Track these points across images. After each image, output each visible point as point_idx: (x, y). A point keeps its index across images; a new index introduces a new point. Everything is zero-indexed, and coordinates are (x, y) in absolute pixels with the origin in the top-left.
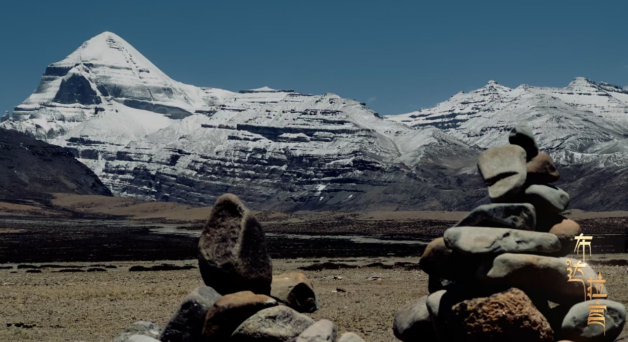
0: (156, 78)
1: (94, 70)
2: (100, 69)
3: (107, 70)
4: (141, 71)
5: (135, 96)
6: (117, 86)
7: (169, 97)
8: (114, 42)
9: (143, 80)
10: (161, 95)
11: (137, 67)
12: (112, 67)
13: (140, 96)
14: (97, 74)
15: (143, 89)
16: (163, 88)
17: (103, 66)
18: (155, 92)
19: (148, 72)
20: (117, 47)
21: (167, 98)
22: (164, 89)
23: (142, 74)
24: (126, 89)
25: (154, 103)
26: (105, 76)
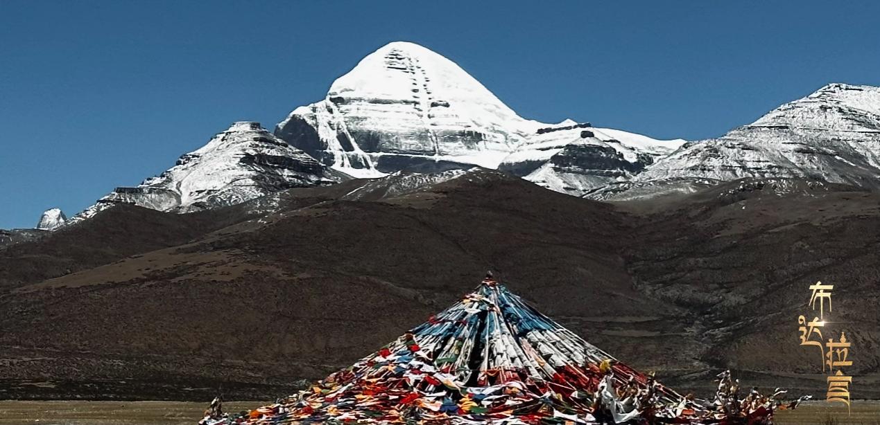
0: (456, 116)
1: (343, 107)
2: (354, 106)
3: (365, 105)
4: (434, 105)
5: (403, 148)
6: (371, 134)
7: (468, 147)
8: (400, 59)
9: (432, 121)
10: (456, 144)
11: (430, 99)
12: (376, 102)
13: (413, 147)
14: (347, 115)
15: (422, 136)
16: (460, 132)
17: (360, 100)
18: (445, 140)
19: (447, 105)
20: (404, 67)
21: (465, 149)
22: (462, 134)
23: (434, 110)
24: (387, 137)
25: (437, 158)
26: (358, 118)
